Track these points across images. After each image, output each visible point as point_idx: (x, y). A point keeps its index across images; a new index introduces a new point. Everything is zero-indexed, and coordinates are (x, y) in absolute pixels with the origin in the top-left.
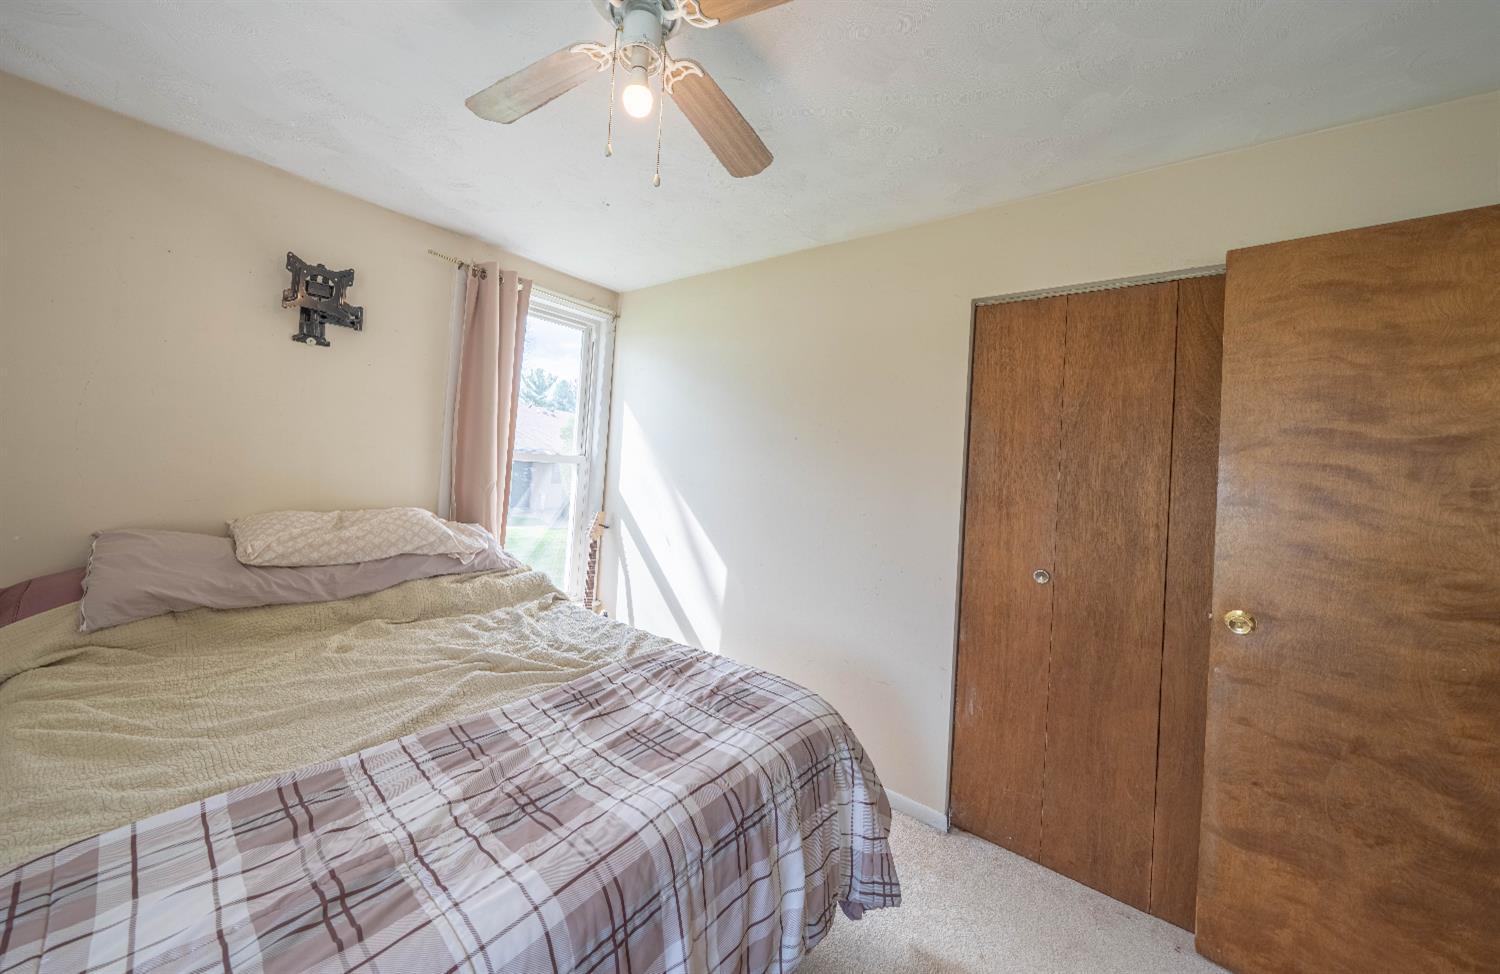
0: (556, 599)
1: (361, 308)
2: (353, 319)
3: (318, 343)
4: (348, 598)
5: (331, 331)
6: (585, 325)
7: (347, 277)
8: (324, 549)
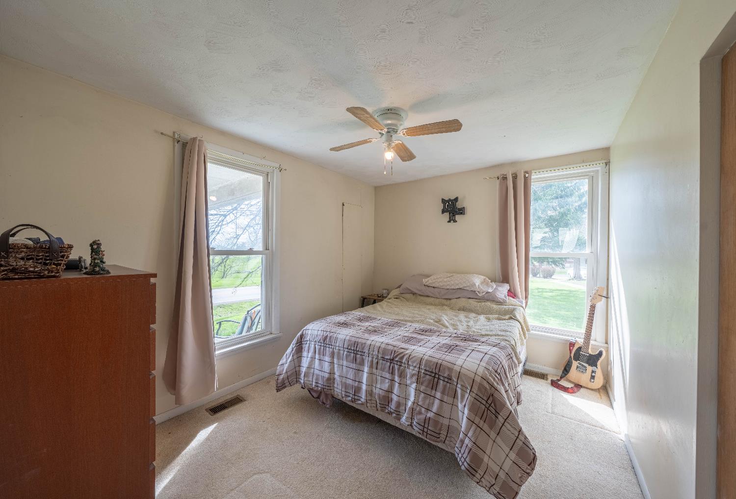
0: (511, 318)
1: (464, 208)
2: (462, 211)
3: (454, 222)
4: (445, 299)
5: (457, 217)
6: (587, 175)
7: (456, 199)
8: (440, 283)
